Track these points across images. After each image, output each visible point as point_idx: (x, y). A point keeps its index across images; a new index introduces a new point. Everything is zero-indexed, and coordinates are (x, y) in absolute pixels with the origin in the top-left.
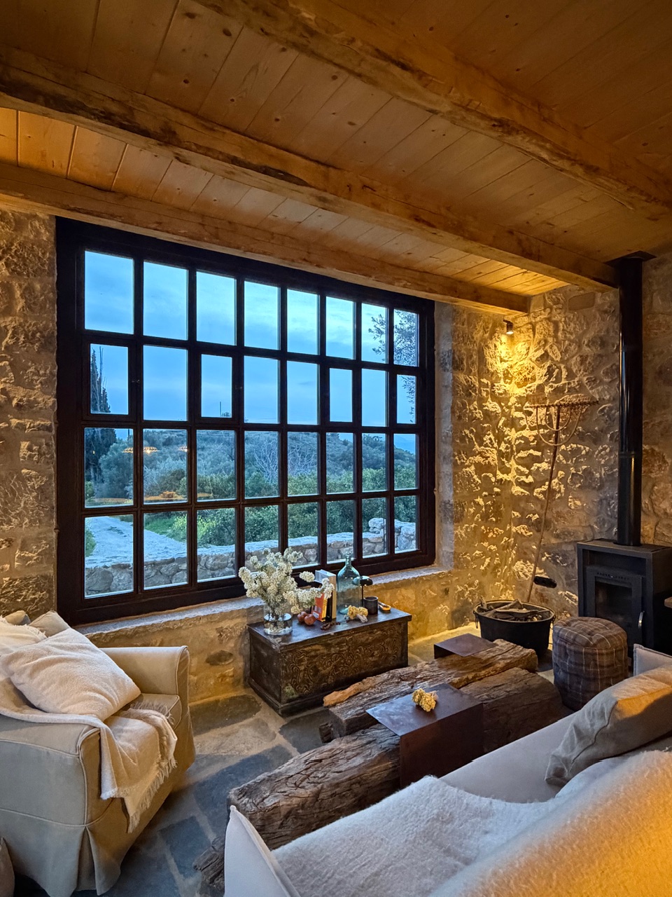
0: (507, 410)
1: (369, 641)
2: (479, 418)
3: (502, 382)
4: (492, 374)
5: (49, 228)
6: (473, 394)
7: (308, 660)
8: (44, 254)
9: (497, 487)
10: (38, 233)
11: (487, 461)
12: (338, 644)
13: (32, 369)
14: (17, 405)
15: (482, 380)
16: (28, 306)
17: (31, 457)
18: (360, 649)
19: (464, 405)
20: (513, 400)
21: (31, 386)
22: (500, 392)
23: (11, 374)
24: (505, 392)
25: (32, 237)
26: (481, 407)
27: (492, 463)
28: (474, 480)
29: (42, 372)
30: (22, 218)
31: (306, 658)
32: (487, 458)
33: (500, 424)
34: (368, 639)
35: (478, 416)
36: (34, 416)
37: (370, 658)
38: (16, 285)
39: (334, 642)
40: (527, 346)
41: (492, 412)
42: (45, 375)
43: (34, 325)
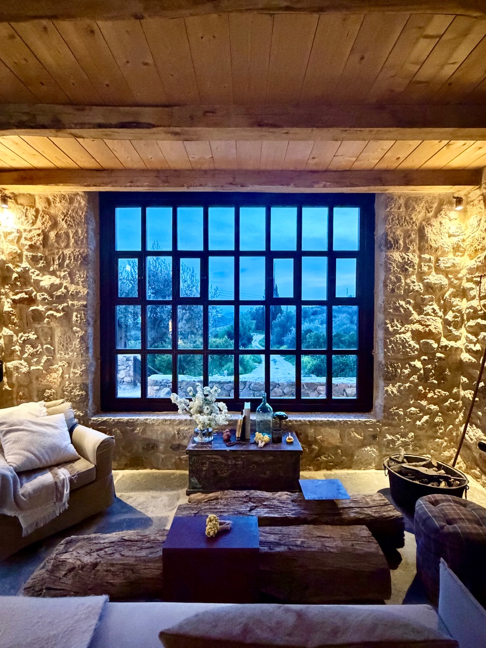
0: (456, 282)
2: (417, 291)
3: (451, 256)
4: (436, 250)
5: (84, 199)
6: (410, 269)
8: (82, 213)
9: (441, 353)
10: (80, 203)
11: (427, 329)
13: (78, 275)
14: (71, 294)
15: (423, 256)
16: (76, 242)
17: (77, 321)
18: (253, 466)
19: (399, 280)
20: (464, 272)
21: (78, 284)
22: (447, 265)
23: (69, 278)
24: (454, 265)
25: (77, 206)
26: (421, 279)
27: (434, 331)
28: (410, 345)
29: (82, 276)
30: (72, 196)
31: (208, 463)
32: (427, 326)
33: (447, 295)
34: (261, 461)
35: (417, 288)
36: (79, 299)
38: (70, 231)
40: (478, 218)
41: (435, 284)
42: (83, 277)
43: (79, 251)
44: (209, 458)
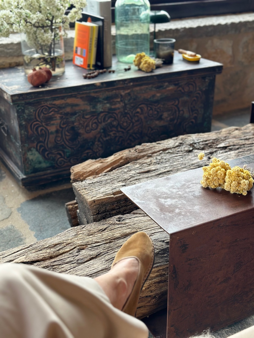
1: (155, 98)
7: (61, 118)
12: (108, 99)
18: (141, 109)
31: (58, 116)
34: (154, 96)
37: (157, 122)
39: (102, 96)
44: (60, 107)
